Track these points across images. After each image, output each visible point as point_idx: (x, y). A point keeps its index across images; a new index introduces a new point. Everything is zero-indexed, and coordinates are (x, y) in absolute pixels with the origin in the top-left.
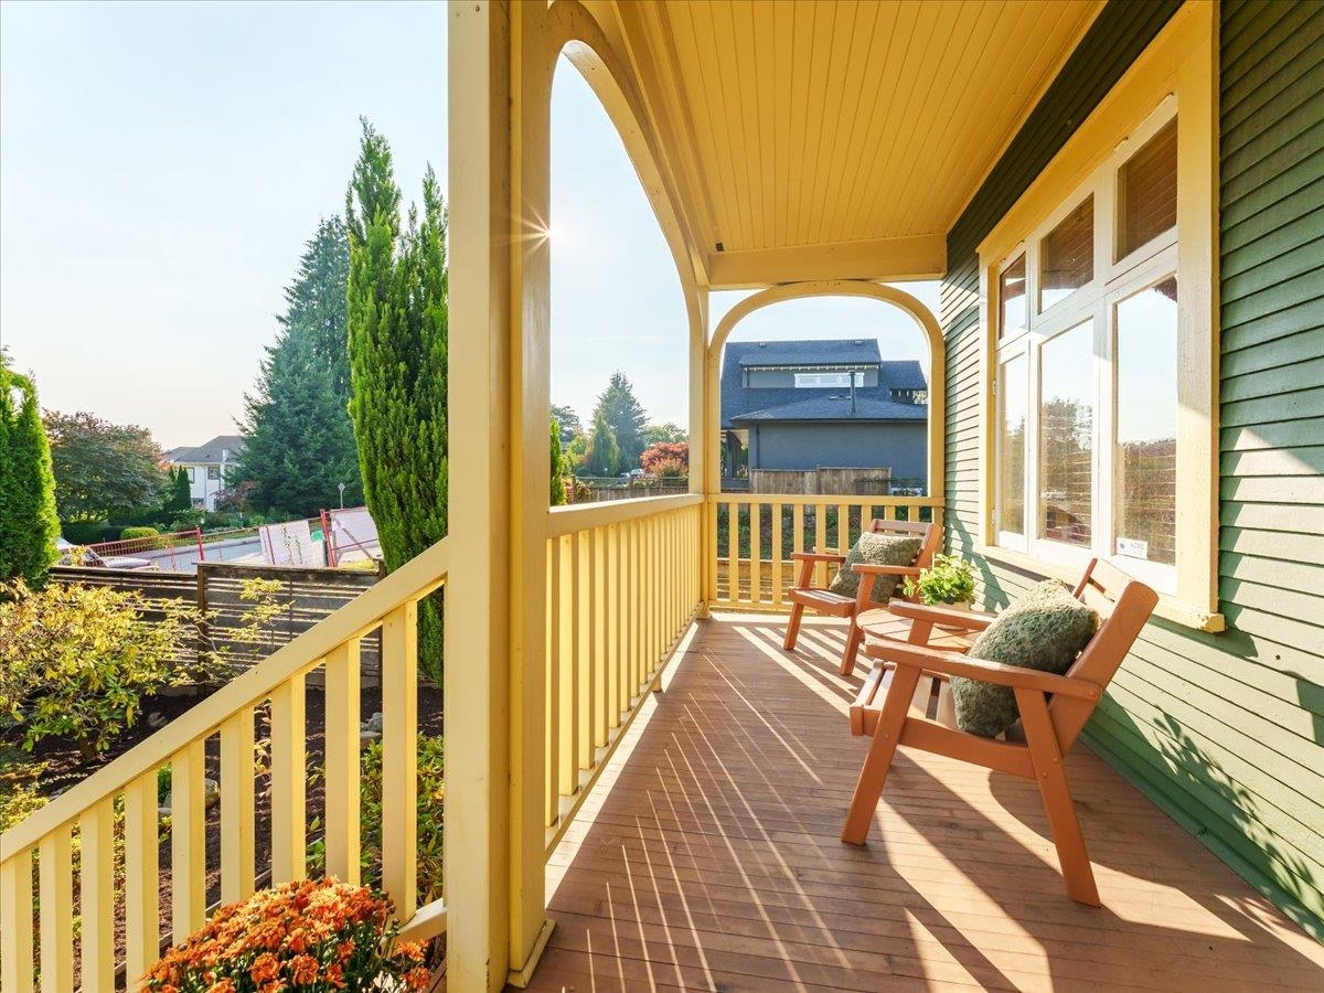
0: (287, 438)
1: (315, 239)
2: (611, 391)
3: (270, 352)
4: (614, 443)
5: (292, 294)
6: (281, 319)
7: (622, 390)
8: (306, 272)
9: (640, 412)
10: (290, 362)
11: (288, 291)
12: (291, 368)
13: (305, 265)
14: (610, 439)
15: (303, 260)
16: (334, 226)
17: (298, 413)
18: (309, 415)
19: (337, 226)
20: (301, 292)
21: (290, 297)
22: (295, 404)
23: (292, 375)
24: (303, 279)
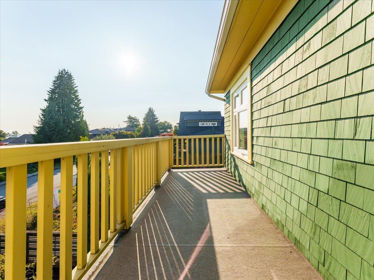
0: (47, 139)
1: (57, 76)
2: (148, 112)
3: (42, 110)
4: (149, 129)
5: (49, 92)
6: (46, 100)
7: (152, 112)
8: (54, 86)
9: (157, 118)
10: (49, 116)
11: (48, 92)
12: (49, 117)
13: (53, 83)
14: (148, 128)
15: (53, 82)
16: (63, 72)
17: (51, 131)
18: (55, 132)
19: (64, 72)
20: (53, 92)
21: (49, 93)
22: (50, 128)
23: (49, 119)
24: (53, 88)
